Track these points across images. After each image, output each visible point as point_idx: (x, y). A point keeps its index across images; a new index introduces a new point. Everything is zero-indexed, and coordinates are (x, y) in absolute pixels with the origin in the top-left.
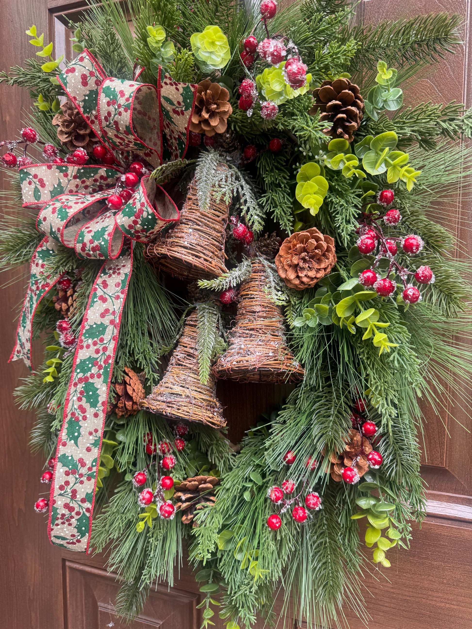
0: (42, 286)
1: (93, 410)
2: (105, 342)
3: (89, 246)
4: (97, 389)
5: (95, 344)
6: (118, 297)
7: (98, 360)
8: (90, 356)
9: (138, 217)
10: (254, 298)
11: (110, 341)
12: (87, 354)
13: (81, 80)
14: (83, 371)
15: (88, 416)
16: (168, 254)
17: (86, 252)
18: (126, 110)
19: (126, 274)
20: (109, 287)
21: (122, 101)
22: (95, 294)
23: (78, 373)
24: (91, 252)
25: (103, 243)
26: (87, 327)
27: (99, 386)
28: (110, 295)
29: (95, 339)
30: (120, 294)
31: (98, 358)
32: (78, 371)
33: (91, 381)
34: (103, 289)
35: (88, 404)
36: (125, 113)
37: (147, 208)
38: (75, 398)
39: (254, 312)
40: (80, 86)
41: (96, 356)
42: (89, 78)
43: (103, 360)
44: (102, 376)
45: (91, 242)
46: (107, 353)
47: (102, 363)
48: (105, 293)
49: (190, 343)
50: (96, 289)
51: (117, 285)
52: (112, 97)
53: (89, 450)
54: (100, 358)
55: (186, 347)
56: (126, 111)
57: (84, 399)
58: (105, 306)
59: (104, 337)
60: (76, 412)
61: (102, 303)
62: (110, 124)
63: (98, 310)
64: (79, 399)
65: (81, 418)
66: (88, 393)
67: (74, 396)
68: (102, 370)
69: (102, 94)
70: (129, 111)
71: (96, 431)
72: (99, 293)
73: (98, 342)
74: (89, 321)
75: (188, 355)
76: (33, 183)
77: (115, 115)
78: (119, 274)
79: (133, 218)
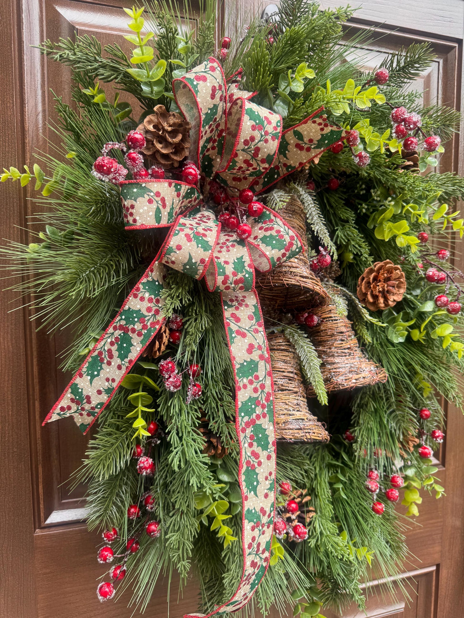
0: (151, 324)
1: (265, 453)
2: (261, 379)
3: (232, 279)
4: (265, 430)
5: (251, 382)
6: (257, 331)
7: (259, 399)
8: (250, 397)
9: (287, 250)
10: (337, 320)
11: (265, 377)
12: (247, 395)
13: (211, 92)
14: (248, 413)
15: (262, 461)
16: (302, 285)
17: (227, 285)
18: (273, 139)
19: (254, 306)
20: (242, 320)
21: (270, 129)
22: (231, 330)
23: (243, 417)
24: (233, 285)
25: (247, 276)
26: (237, 366)
27: (266, 426)
28: (247, 328)
29: (250, 378)
30: (257, 327)
31: (258, 397)
32: (243, 414)
33: (258, 422)
34: (236, 323)
35: (260, 448)
36: (272, 142)
37: (297, 242)
38: (246, 445)
39: (342, 333)
40: (209, 98)
41: (255, 395)
42: (217, 91)
43: (264, 398)
44: (268, 415)
45: (235, 274)
46: (266, 390)
47: (264, 401)
48: (239, 327)
49: (286, 367)
50: (229, 324)
51: (250, 318)
52: (257, 122)
53: (266, 496)
54: (260, 396)
55: (283, 372)
56: (273, 141)
57: (255, 444)
58: (247, 341)
59: (259, 374)
60: (250, 459)
61: (242, 339)
62: (249, 148)
63: (242, 346)
64: (251, 445)
65: (256, 465)
66: (257, 436)
67: (245, 443)
68: (266, 409)
69: (246, 115)
70: (277, 140)
71: (270, 474)
72: (234, 327)
73: (254, 380)
74: (237, 359)
75: (290, 380)
76: (155, 202)
77: (260, 141)
78: (247, 306)
79: (283, 251)
